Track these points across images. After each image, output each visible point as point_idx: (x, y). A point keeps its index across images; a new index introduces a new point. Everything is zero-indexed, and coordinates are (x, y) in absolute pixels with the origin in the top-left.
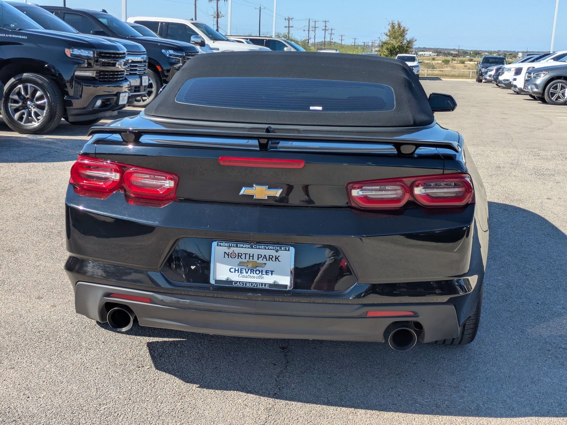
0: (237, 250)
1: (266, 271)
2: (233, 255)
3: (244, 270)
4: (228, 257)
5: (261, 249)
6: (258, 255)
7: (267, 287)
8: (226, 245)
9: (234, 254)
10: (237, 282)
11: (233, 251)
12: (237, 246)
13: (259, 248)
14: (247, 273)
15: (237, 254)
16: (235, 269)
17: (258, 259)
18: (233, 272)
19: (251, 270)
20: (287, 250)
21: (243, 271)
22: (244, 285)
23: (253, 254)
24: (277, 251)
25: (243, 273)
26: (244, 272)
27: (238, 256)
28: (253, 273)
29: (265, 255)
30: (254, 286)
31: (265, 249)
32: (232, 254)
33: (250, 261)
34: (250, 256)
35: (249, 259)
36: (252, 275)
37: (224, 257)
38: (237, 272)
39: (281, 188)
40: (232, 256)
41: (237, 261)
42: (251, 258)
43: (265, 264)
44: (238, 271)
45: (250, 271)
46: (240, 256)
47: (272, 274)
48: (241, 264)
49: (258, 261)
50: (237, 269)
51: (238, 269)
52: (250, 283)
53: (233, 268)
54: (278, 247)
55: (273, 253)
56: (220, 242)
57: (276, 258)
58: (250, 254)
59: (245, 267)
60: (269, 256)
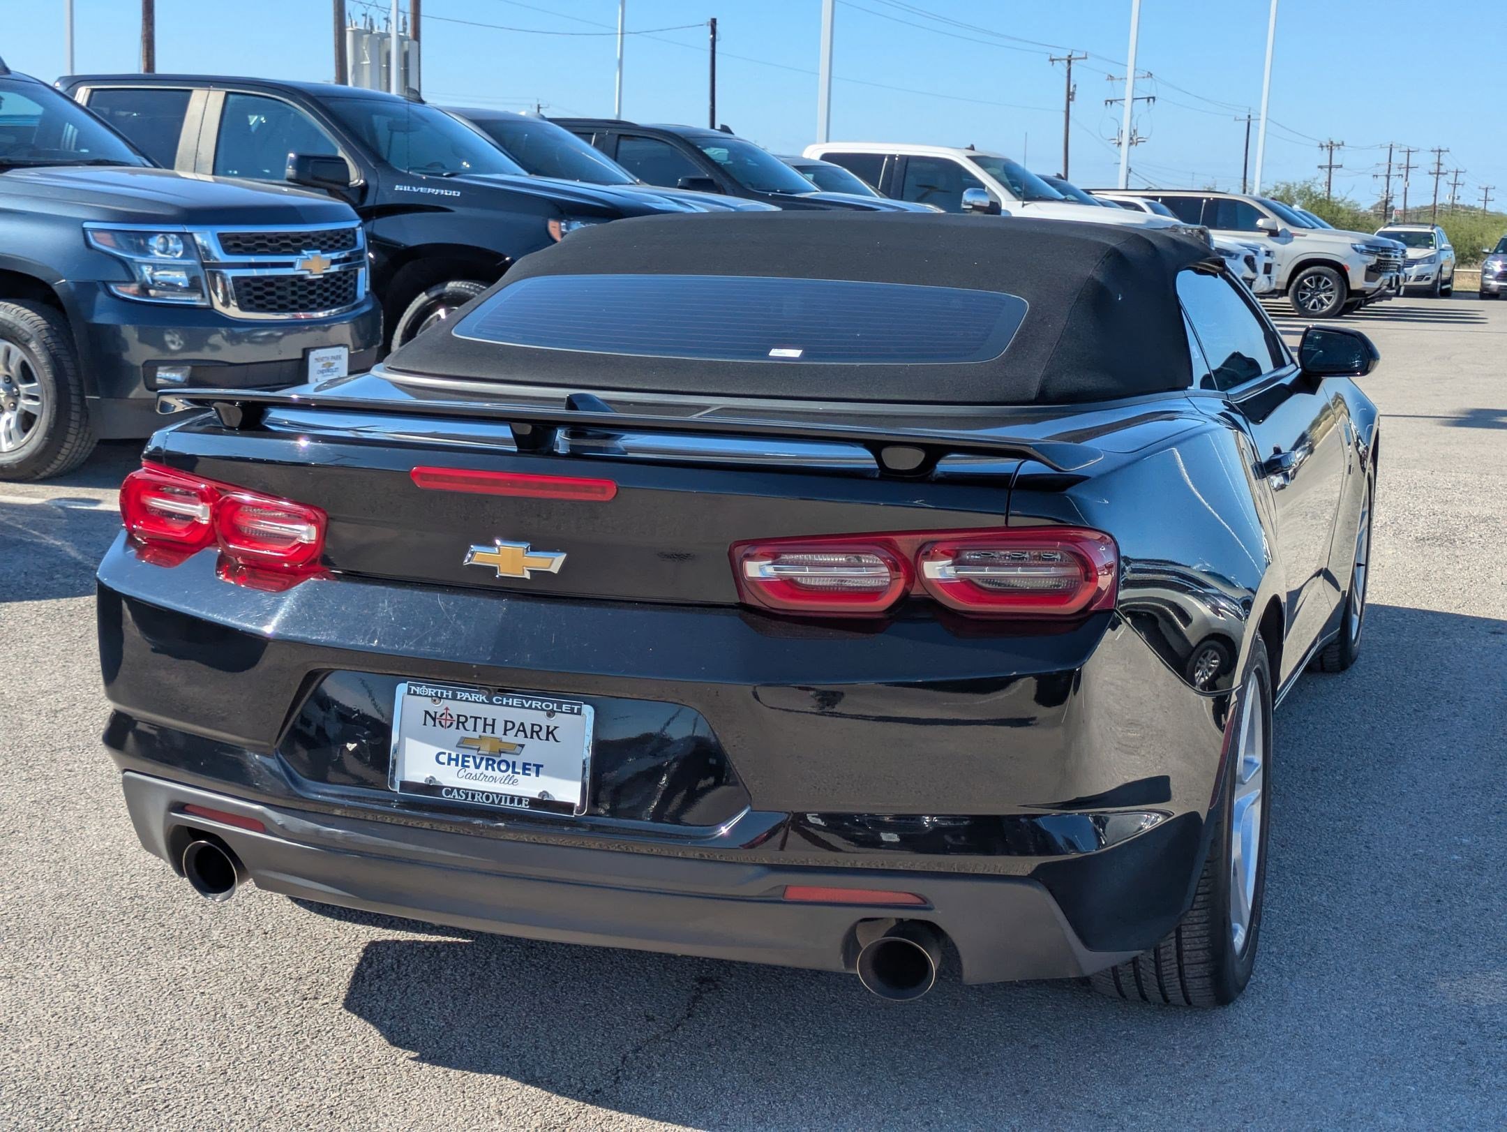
0: (456, 708)
1: (525, 764)
2: (446, 720)
3: (471, 759)
4: (435, 725)
5: (512, 706)
6: (506, 722)
7: (524, 807)
8: (430, 692)
9: (449, 717)
10: (453, 789)
11: (447, 709)
12: (454, 698)
13: (507, 705)
14: (477, 767)
15: (455, 718)
16: (450, 755)
17: (505, 734)
18: (444, 764)
19: (488, 760)
20: (576, 711)
21: (468, 761)
22: (470, 798)
23: (494, 720)
24: (551, 714)
25: (468, 767)
26: (471, 764)
27: (458, 722)
28: (493, 770)
29: (522, 724)
30: (493, 802)
31: (523, 707)
32: (444, 717)
33: (486, 738)
34: (485, 725)
35: (484, 731)
36: (490, 772)
37: (425, 724)
38: (453, 763)
39: (562, 551)
40: (443, 722)
41: (456, 734)
42: (489, 729)
43: (522, 746)
44: (457, 760)
45: (484, 763)
46: (463, 723)
47: (537, 775)
48: (463, 743)
49: (505, 739)
50: (454, 756)
51: (458, 756)
52: (483, 792)
53: (445, 753)
54: (553, 702)
55: (540, 718)
56: (416, 686)
57: (548, 733)
58: (485, 719)
59: (474, 753)
60: (533, 725)
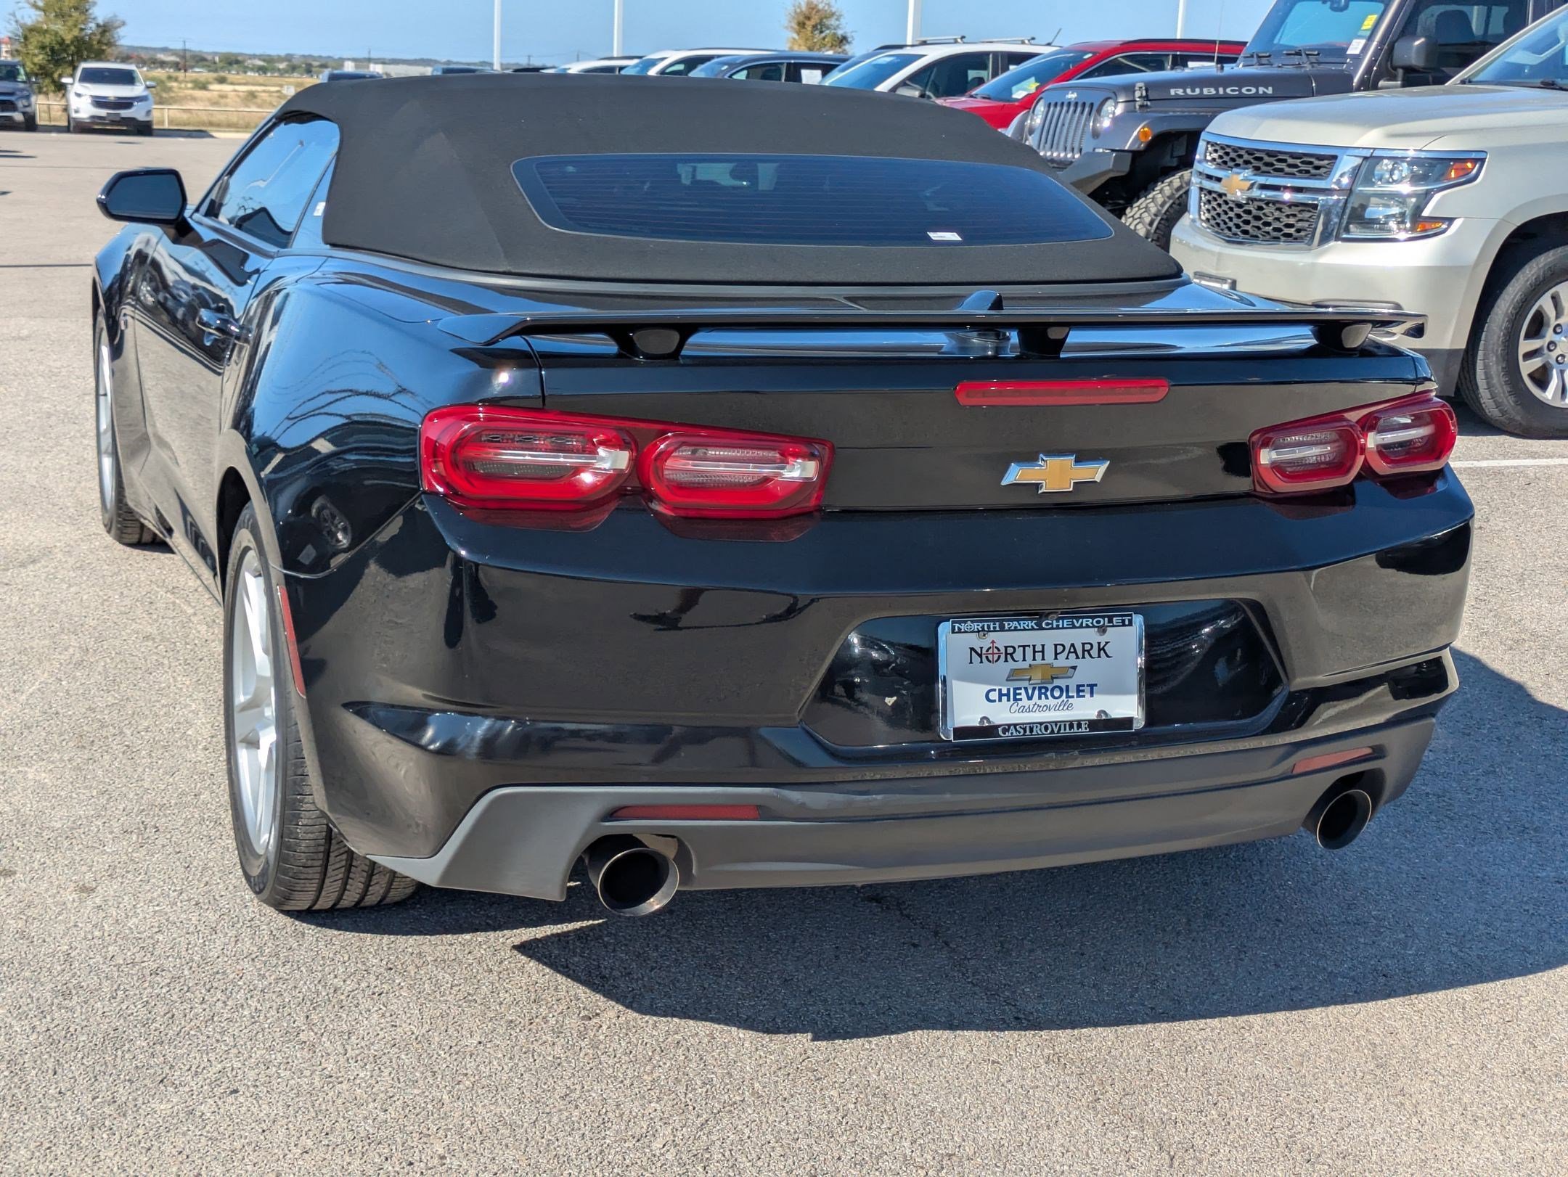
0: (1002, 639)
1: (1078, 686)
2: (993, 654)
3: (1023, 691)
4: (981, 662)
5: (1063, 628)
6: (1056, 645)
7: (1084, 730)
8: (976, 626)
9: (996, 651)
10: (1009, 726)
11: (993, 642)
12: (1002, 629)
13: (1058, 628)
14: (1030, 698)
15: (1003, 650)
16: (1000, 690)
17: (1056, 658)
18: (994, 701)
19: (1040, 689)
20: (1127, 623)
21: (1020, 694)
22: (1028, 733)
23: (1043, 646)
24: (1102, 630)
25: (1021, 700)
26: (1024, 696)
27: (1006, 654)
28: (1047, 698)
29: (1073, 645)
30: (1052, 732)
31: (1074, 627)
32: (990, 651)
33: (1037, 666)
34: (1035, 652)
35: (1034, 659)
36: (1043, 702)
37: (971, 662)
38: (1004, 698)
39: (1105, 459)
40: (990, 657)
41: (1004, 667)
42: (1039, 656)
43: (1074, 668)
44: (1008, 695)
45: (1037, 692)
46: (1011, 655)
47: (1092, 695)
48: (1013, 675)
49: (1056, 664)
50: (1004, 691)
51: (1009, 690)
52: (1041, 724)
53: (995, 690)
54: (1103, 617)
55: (1091, 636)
56: (960, 623)
57: (1100, 650)
58: (1034, 646)
59: (1026, 684)
60: (1083, 644)
